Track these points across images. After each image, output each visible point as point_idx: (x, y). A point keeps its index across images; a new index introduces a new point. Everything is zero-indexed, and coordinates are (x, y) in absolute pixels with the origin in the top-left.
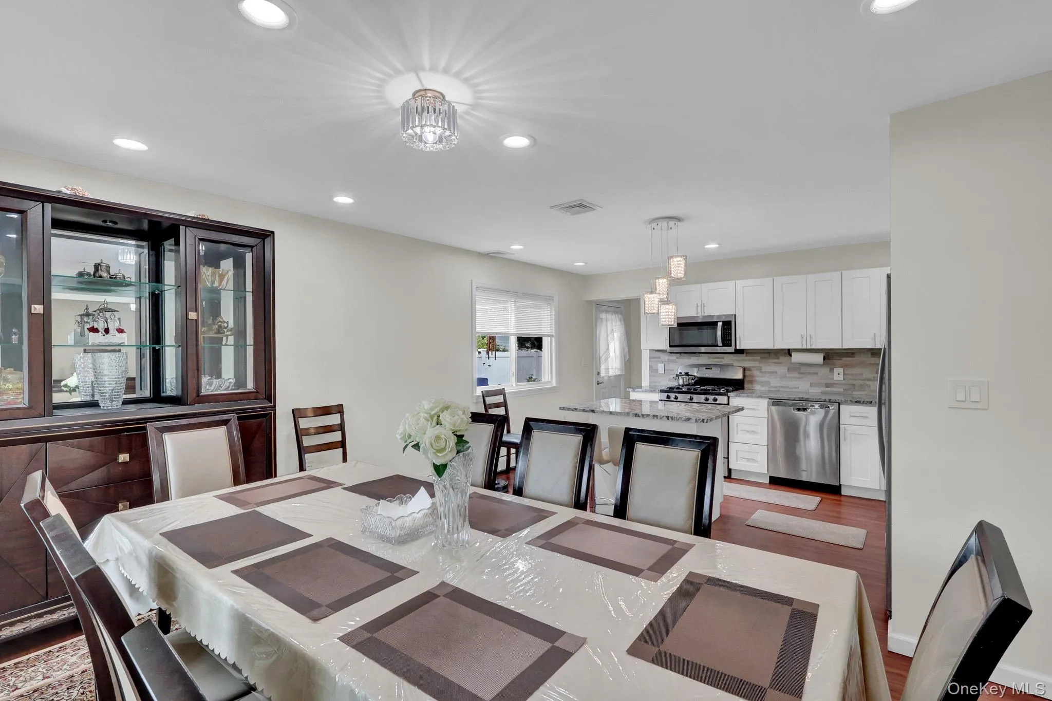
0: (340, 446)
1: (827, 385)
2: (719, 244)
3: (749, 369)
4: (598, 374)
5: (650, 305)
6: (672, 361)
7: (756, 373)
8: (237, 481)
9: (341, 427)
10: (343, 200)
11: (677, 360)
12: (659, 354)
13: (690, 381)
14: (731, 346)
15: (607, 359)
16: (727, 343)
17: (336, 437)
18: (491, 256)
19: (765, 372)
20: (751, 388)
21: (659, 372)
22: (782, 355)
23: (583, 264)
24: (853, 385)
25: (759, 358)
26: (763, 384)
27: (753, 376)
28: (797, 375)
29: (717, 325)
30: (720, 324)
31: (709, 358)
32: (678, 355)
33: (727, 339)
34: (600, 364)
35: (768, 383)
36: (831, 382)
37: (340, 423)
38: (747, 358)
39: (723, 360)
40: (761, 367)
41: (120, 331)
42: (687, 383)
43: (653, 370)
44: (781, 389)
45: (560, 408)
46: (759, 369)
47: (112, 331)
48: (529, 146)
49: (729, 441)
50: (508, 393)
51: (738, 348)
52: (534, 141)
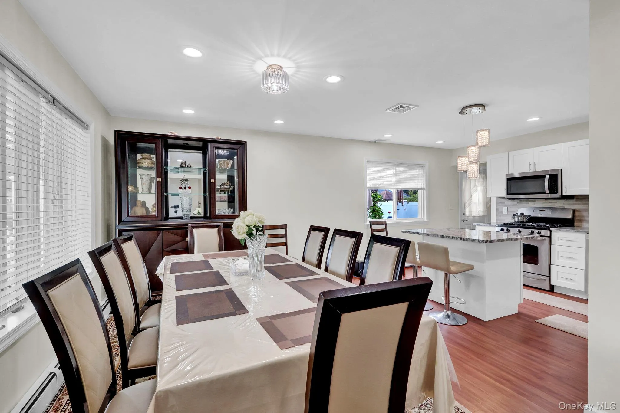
0: (284, 245)
2: (539, 117)
3: (579, 211)
4: (463, 215)
5: (461, 165)
6: (514, 205)
7: (586, 214)
8: (221, 250)
9: (285, 236)
10: (279, 122)
11: (518, 204)
12: (503, 200)
13: (524, 220)
14: (557, 193)
15: (470, 204)
16: (553, 191)
17: (283, 240)
18: (377, 143)
20: (580, 225)
21: (504, 213)
23: (442, 142)
27: (581, 217)
29: (545, 177)
30: (547, 177)
31: (544, 202)
32: (519, 201)
33: (553, 188)
34: (465, 208)
37: (285, 233)
38: (577, 202)
39: (556, 204)
41: (190, 188)
42: (522, 221)
43: (499, 212)
45: (401, 231)
47: (187, 188)
48: (341, 80)
49: (550, 264)
50: (389, 223)
51: (564, 194)
52: (341, 76)
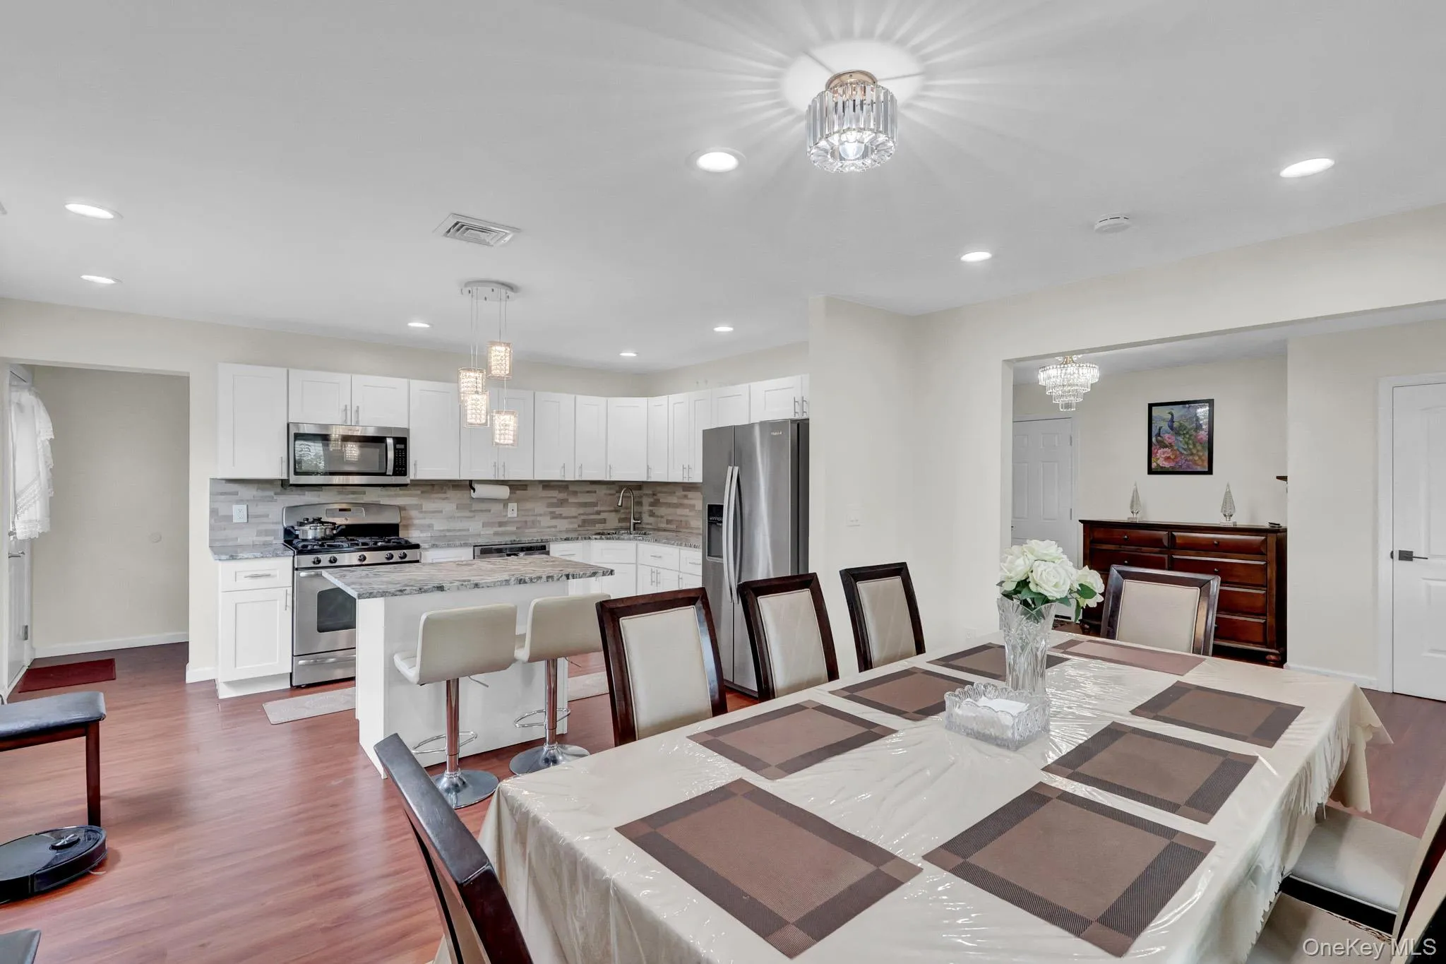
1: (501, 524)
3: (406, 509)
6: (263, 499)
7: (414, 513)
12: (234, 487)
14: (405, 475)
16: (400, 470)
19: (426, 512)
21: (236, 520)
22: (449, 488)
24: (526, 522)
25: (419, 492)
26: (423, 528)
27: (411, 518)
28: (468, 514)
29: (387, 442)
30: (390, 441)
32: (278, 489)
33: (401, 466)
35: (430, 526)
36: (506, 519)
40: (421, 505)
43: (221, 518)
44: (448, 534)
46: (419, 507)
51: (412, 477)
